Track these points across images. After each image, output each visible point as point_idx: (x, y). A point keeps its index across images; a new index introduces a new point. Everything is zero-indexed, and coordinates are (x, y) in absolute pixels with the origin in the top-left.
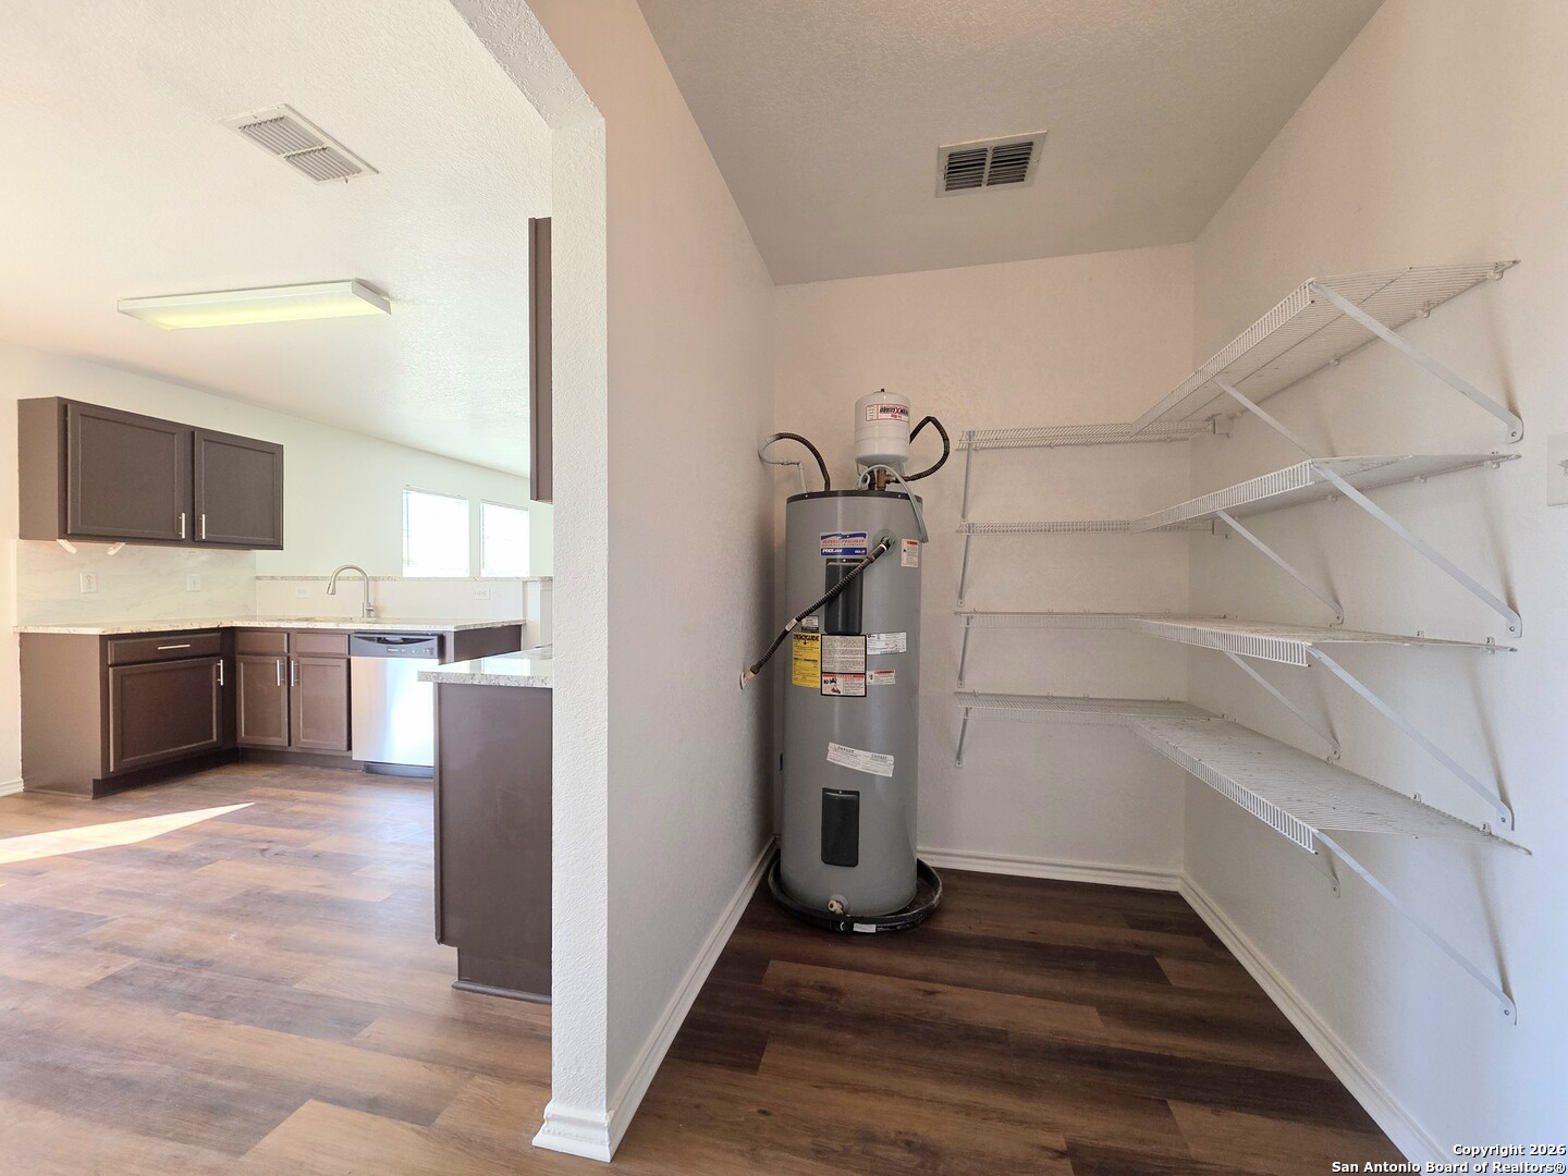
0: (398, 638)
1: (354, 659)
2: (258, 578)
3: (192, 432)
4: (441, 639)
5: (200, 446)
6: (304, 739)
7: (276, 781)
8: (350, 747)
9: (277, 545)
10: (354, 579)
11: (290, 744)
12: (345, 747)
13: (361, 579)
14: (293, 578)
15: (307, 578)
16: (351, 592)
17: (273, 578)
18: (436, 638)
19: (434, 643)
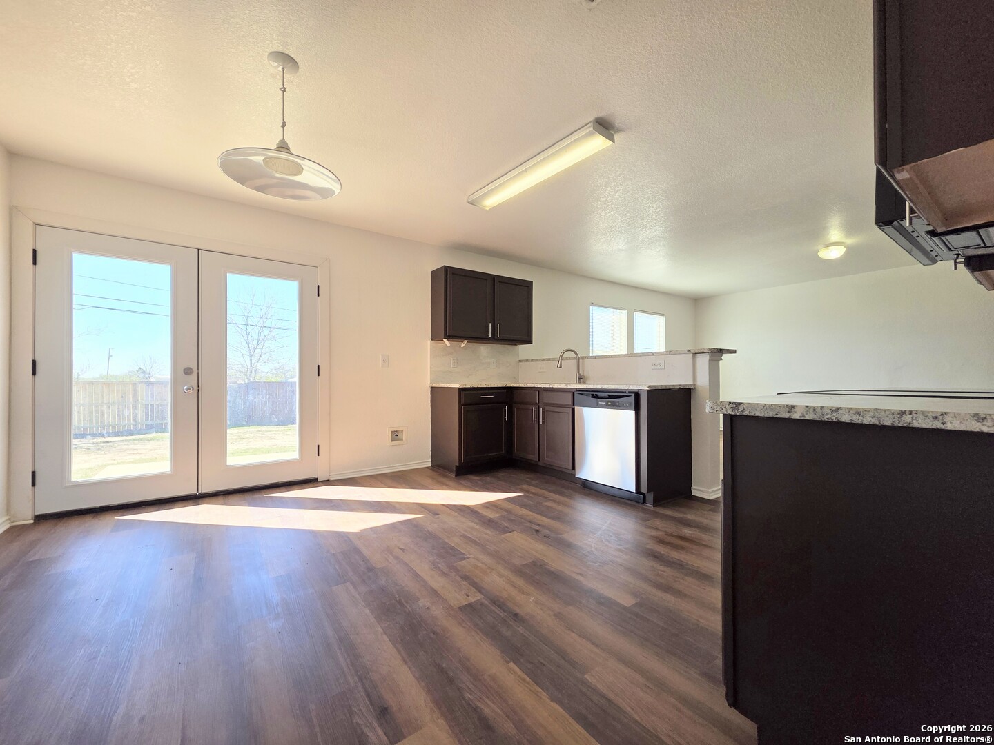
0: (606, 394)
1: (576, 408)
2: (520, 361)
3: (494, 278)
4: (637, 395)
5: (497, 285)
6: (547, 458)
7: (533, 482)
8: (573, 468)
9: (530, 342)
10: (571, 358)
11: (539, 460)
12: (570, 467)
13: (574, 359)
14: (537, 360)
15: (544, 360)
16: (570, 366)
17: (527, 360)
18: (633, 395)
19: (632, 398)
